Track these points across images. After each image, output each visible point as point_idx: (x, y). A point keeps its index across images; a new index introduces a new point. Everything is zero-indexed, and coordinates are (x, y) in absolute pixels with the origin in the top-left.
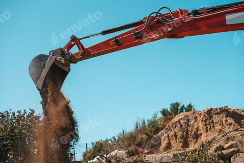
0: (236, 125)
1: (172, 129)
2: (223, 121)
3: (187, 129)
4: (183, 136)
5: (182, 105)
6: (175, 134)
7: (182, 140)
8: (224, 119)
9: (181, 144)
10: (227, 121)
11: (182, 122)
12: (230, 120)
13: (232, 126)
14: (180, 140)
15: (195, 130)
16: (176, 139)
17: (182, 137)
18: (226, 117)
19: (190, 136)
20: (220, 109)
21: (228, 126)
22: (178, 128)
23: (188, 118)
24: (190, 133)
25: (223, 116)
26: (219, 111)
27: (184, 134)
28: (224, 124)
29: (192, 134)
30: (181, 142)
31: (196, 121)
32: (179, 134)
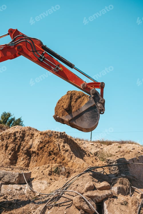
0: (71, 152)
1: (5, 139)
2: (61, 146)
3: (21, 144)
4: (15, 149)
5: (13, 117)
6: (7, 144)
7: (12, 153)
8: (62, 144)
9: (10, 157)
10: (64, 146)
11: (18, 135)
12: (67, 147)
13: (68, 153)
14: (10, 152)
15: (28, 146)
16: (6, 150)
17: (13, 150)
18: (65, 142)
19: (21, 151)
20: (60, 133)
21: (64, 152)
22: (12, 140)
23: (24, 133)
24: (22, 148)
25: (62, 141)
26: (59, 135)
27: (16, 147)
28: (61, 148)
29: (24, 149)
30: (10, 154)
31: (31, 138)
32: (11, 146)
